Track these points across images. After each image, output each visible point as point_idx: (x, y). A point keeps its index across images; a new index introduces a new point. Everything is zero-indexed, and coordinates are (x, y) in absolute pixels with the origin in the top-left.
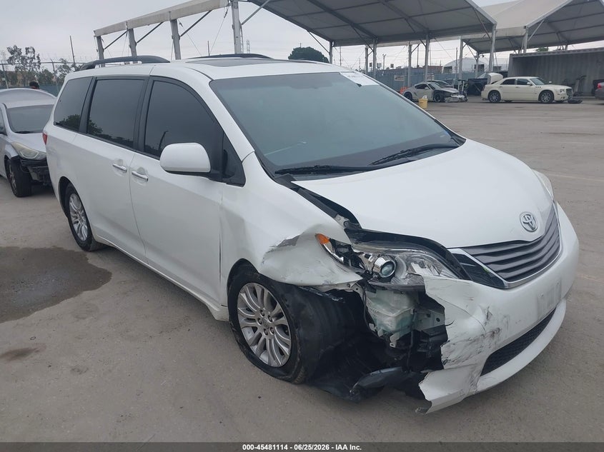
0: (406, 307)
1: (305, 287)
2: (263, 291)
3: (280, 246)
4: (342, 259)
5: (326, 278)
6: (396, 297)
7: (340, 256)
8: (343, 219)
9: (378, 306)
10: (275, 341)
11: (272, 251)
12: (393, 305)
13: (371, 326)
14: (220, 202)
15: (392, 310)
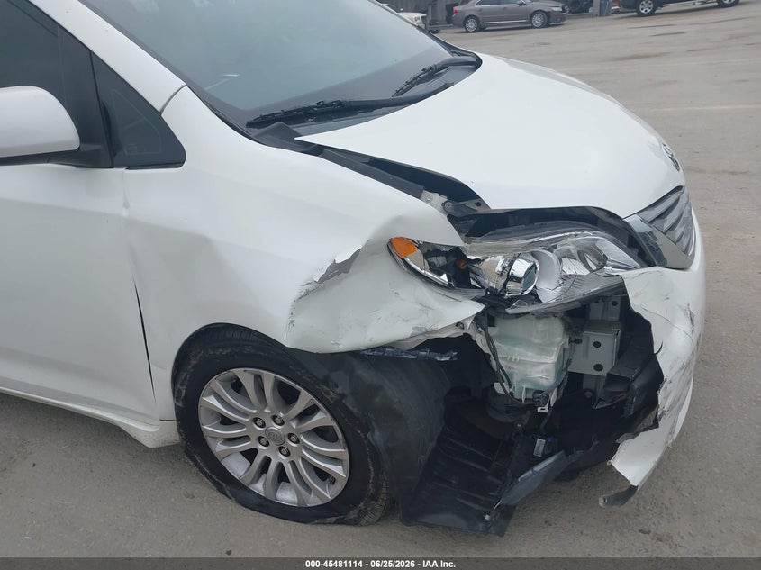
0: (559, 339)
1: (373, 349)
2: (258, 379)
3: (322, 279)
4: (444, 277)
5: (416, 323)
6: (541, 326)
7: (440, 274)
8: (438, 199)
9: (517, 349)
10: (304, 460)
11: (308, 293)
12: (536, 341)
13: (497, 386)
14: (125, 213)
15: (542, 349)
